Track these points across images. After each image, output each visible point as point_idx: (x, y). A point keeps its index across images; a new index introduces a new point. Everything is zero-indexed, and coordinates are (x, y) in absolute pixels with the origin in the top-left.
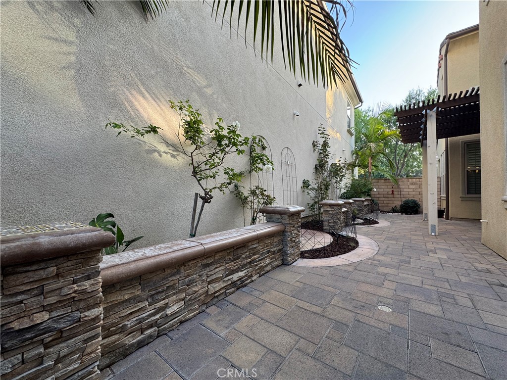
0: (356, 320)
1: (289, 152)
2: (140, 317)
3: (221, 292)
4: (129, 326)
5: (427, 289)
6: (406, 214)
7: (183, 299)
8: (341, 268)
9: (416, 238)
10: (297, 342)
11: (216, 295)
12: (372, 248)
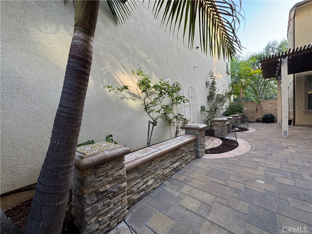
0: (245, 188)
1: (193, 90)
2: (138, 186)
3: (169, 173)
4: (135, 190)
5: (284, 171)
6: (266, 123)
7: (154, 178)
8: (231, 159)
9: (274, 139)
10: (216, 199)
11: (167, 175)
12: (247, 146)
